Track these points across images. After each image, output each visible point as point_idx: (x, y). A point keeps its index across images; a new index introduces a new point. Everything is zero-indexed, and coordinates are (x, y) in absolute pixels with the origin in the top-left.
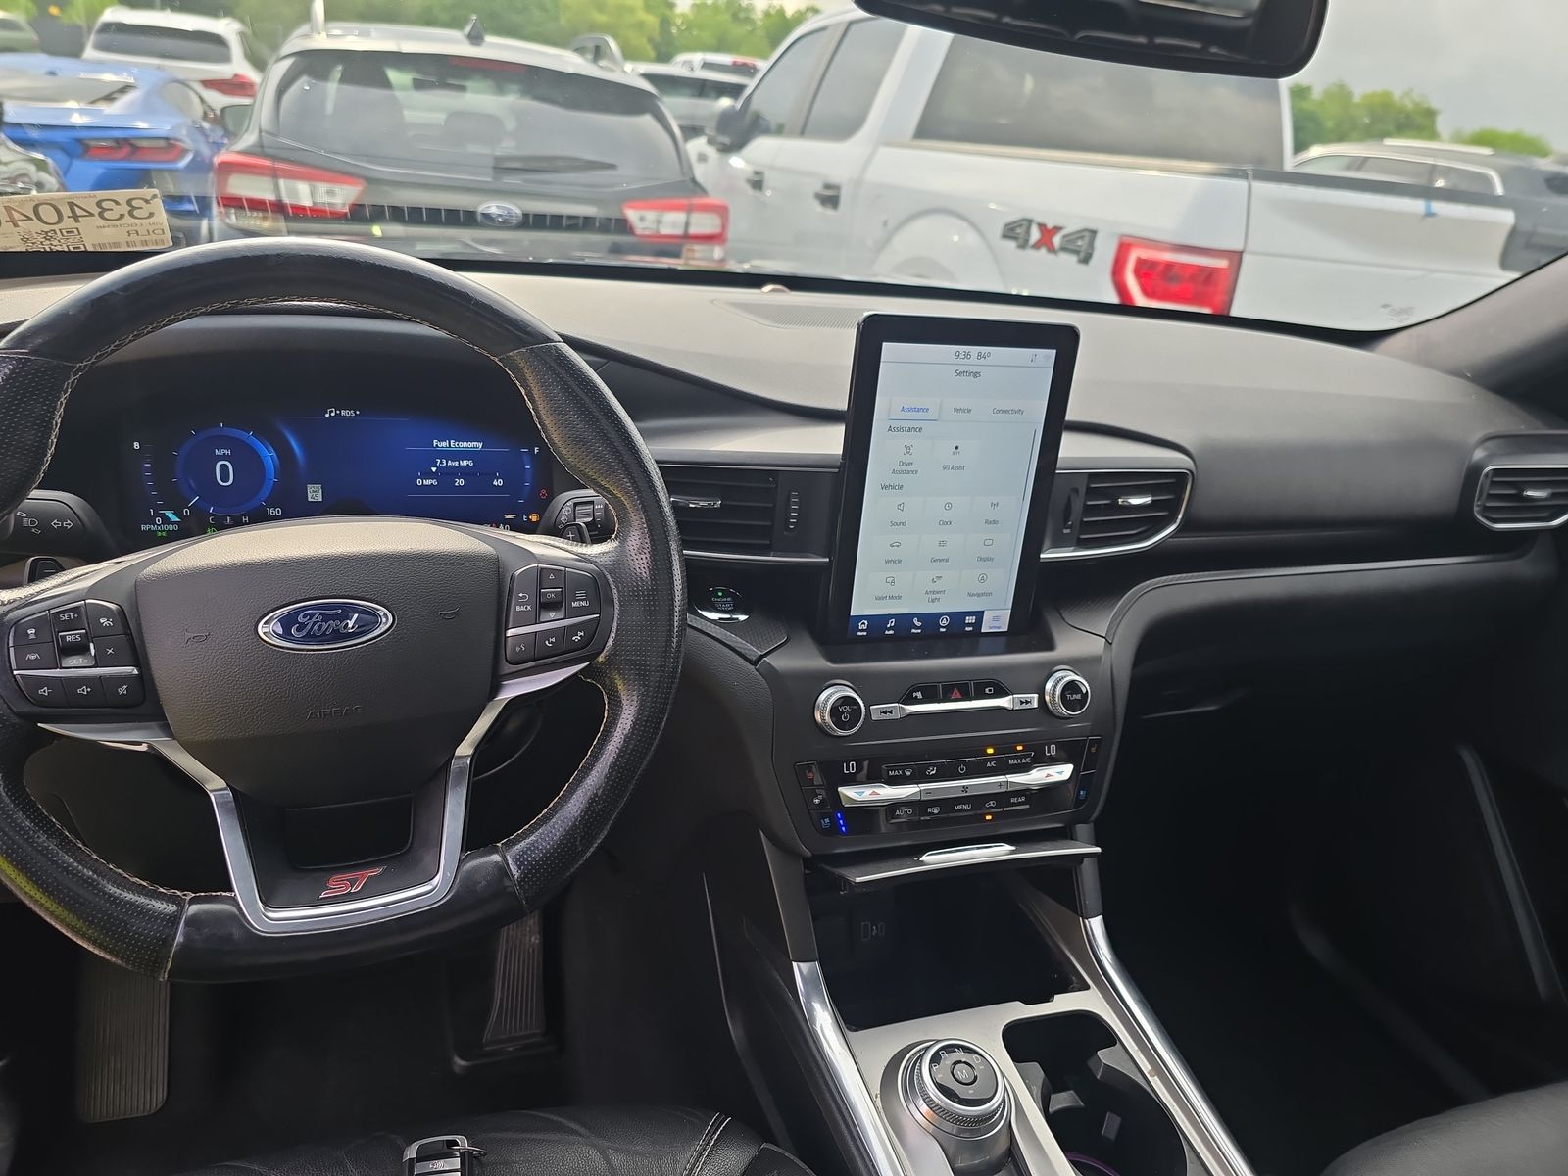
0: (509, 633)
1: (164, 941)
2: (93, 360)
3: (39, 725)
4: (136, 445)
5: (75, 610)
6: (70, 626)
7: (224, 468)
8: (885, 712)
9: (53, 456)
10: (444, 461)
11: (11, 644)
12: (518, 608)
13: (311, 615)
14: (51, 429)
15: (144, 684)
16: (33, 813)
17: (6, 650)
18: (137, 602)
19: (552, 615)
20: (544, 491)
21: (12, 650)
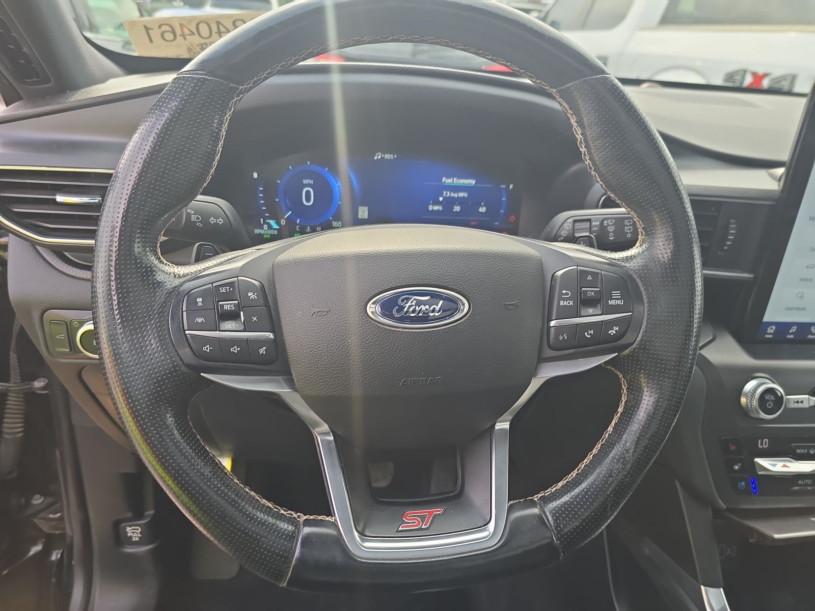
0: (553, 323)
1: (287, 558)
2: (251, 85)
3: (202, 374)
4: (255, 175)
5: (231, 284)
6: (227, 297)
7: (308, 193)
8: (797, 402)
9: (218, 162)
10: (448, 193)
11: (184, 309)
12: (562, 303)
13: (408, 299)
14: (219, 139)
15: (278, 345)
16: (194, 444)
17: (181, 313)
18: (274, 281)
19: (591, 311)
20: (512, 217)
21: (185, 313)
